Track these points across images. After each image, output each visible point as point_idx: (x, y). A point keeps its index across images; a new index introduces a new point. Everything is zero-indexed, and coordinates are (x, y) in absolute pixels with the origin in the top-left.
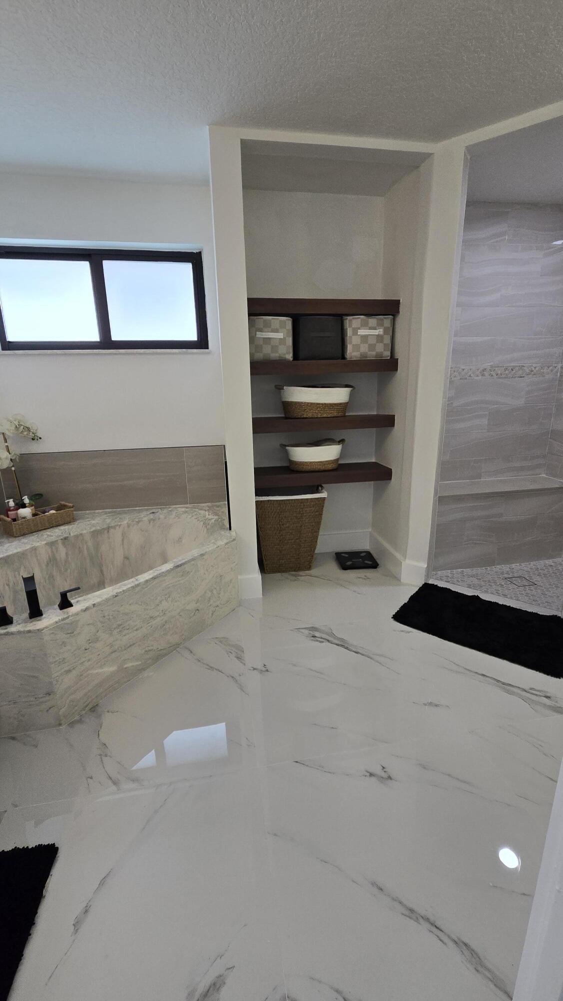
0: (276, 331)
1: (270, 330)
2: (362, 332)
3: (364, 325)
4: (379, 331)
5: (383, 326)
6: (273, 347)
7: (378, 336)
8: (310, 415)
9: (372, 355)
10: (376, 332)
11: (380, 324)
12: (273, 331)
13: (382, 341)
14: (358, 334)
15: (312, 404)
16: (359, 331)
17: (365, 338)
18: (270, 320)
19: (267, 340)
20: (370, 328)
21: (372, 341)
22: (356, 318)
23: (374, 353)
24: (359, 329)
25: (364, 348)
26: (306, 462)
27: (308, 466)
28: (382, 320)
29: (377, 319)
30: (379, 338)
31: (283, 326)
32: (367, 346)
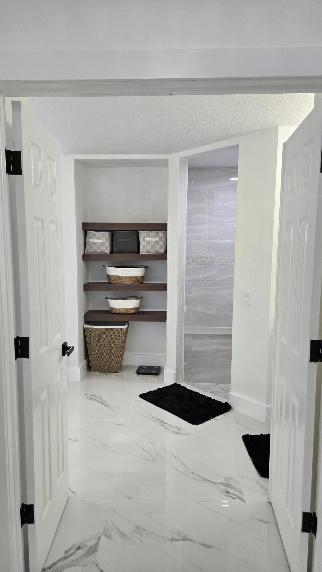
0: (100, 239)
1: (96, 238)
2: (147, 239)
3: (148, 236)
4: (157, 239)
5: (159, 236)
6: (98, 246)
7: (156, 241)
8: (118, 282)
9: (153, 252)
10: (154, 240)
11: (157, 235)
12: (97, 239)
13: (158, 244)
14: (145, 240)
15: (119, 276)
16: (145, 238)
17: (148, 243)
18: (96, 233)
19: (95, 243)
20: (152, 237)
21: (153, 244)
22: (144, 232)
23: (154, 250)
24: (146, 237)
25: (149, 248)
26: (116, 308)
27: (118, 310)
28: (158, 233)
29: (155, 233)
30: (157, 243)
31: (103, 236)
32: (150, 246)
